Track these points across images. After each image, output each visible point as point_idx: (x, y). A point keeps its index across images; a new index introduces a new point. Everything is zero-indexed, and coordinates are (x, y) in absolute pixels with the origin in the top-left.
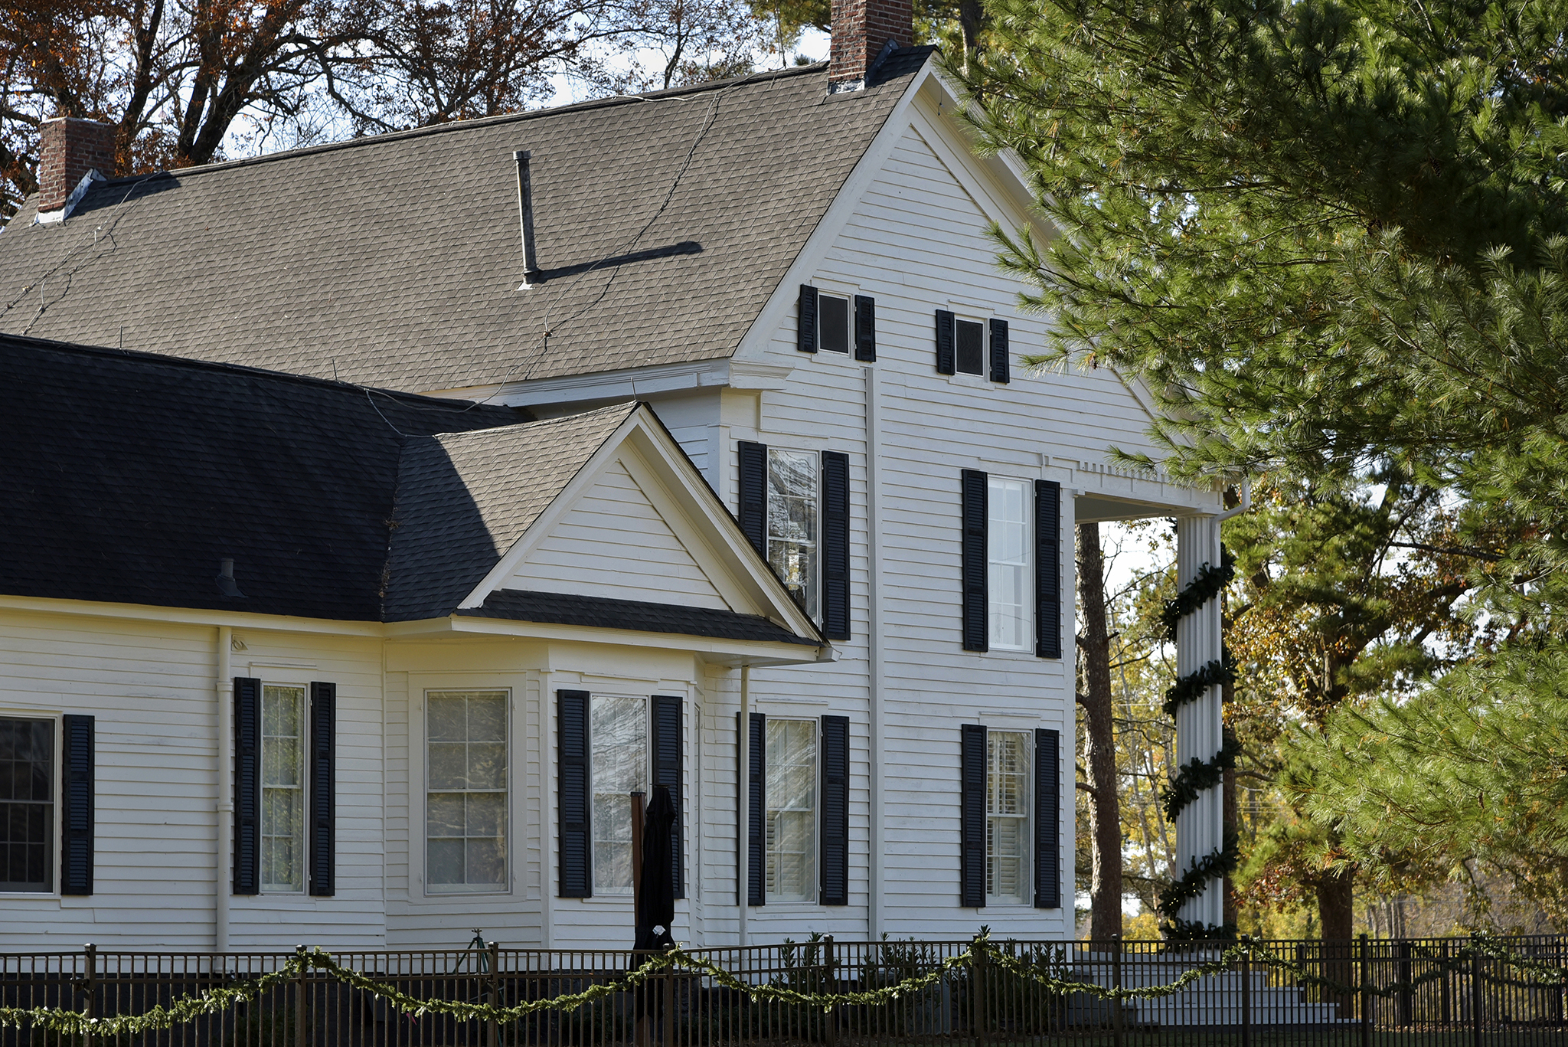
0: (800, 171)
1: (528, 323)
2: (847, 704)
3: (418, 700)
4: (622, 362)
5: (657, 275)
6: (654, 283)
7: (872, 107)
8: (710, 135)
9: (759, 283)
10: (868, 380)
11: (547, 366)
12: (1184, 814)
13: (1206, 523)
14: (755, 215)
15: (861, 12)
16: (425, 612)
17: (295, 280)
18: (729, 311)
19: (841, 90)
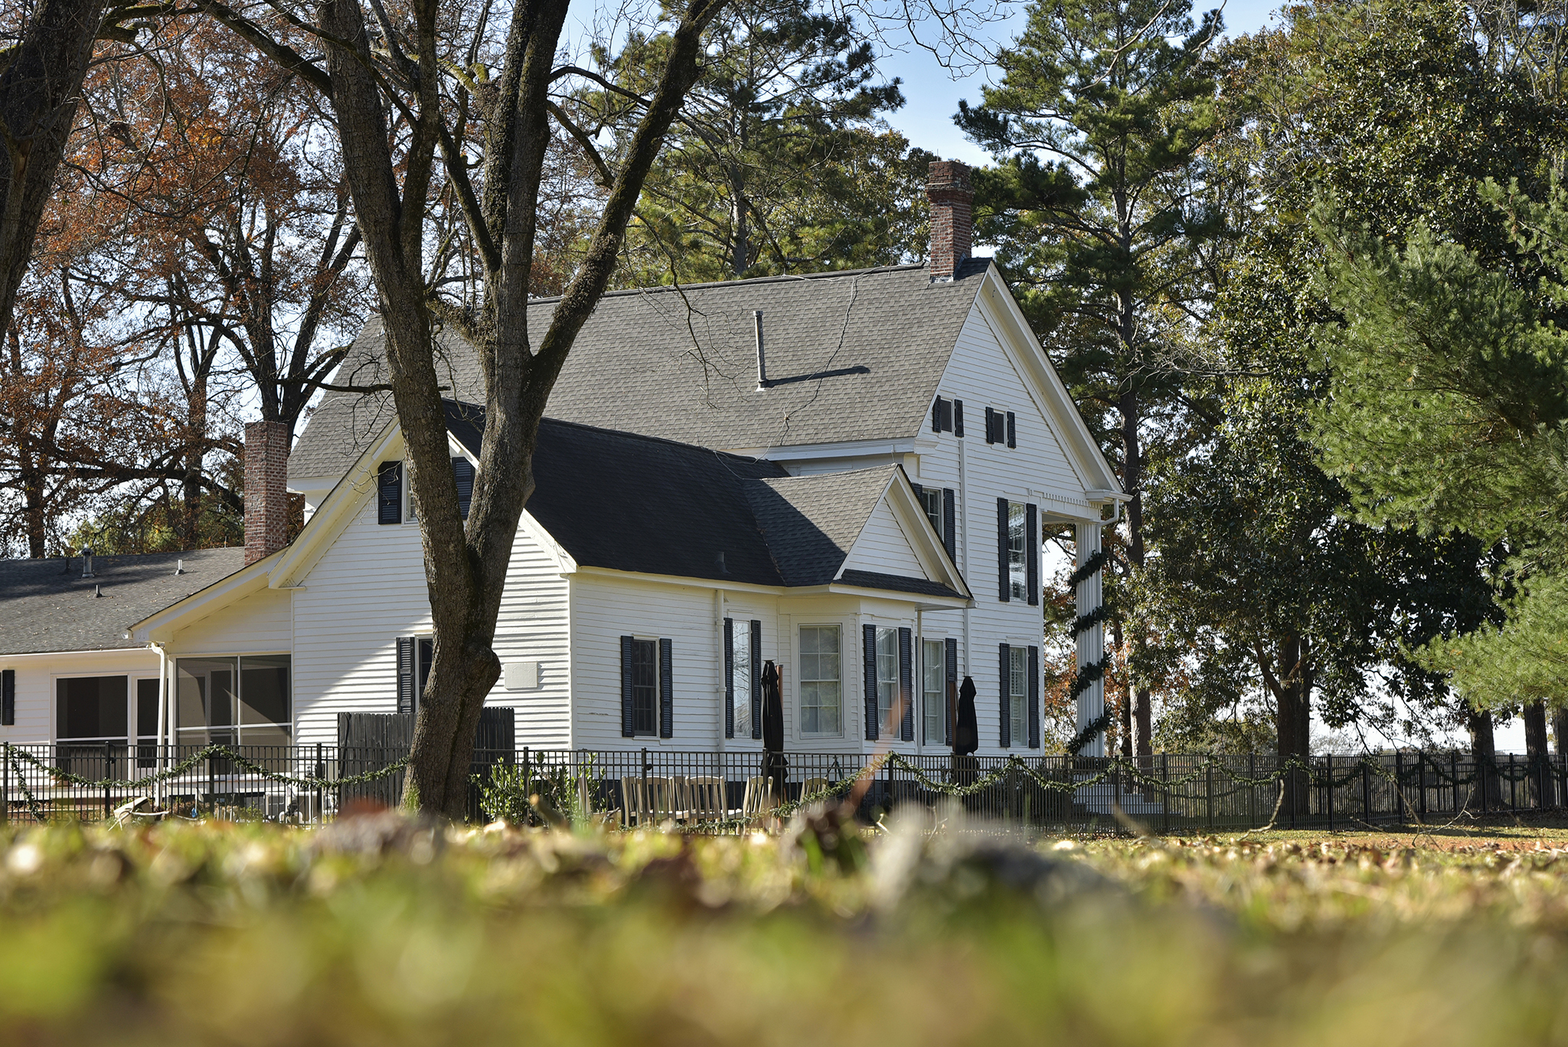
0: (926, 328)
1: (770, 412)
2: (955, 634)
3: (796, 630)
4: (843, 437)
5: (850, 386)
6: (849, 391)
7: (961, 292)
8: (857, 303)
9: (920, 394)
10: (960, 448)
11: (793, 438)
12: (1082, 695)
13: (1093, 527)
14: (904, 353)
15: (950, 237)
16: (812, 581)
17: (593, 379)
18: (906, 409)
19: (938, 281)
